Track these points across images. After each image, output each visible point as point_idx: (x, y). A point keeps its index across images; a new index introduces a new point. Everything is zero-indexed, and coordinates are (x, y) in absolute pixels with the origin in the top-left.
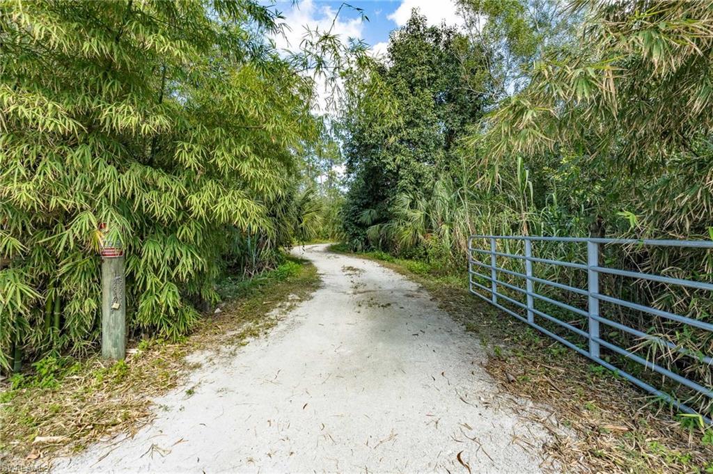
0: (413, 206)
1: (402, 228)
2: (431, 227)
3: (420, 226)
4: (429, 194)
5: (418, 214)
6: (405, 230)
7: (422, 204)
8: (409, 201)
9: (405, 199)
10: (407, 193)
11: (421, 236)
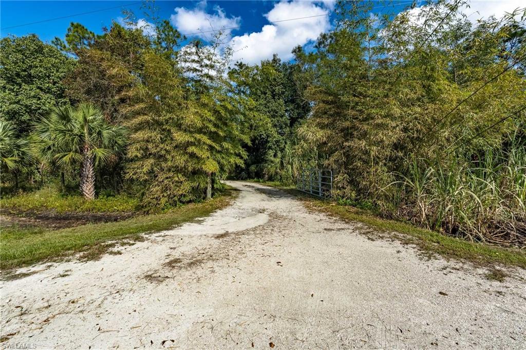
0: (275, 156)
1: (270, 166)
2: (284, 166)
3: (278, 165)
4: (282, 150)
5: (278, 160)
6: (271, 167)
7: (279, 154)
8: (273, 154)
9: (271, 152)
10: (272, 150)
11: (278, 170)
